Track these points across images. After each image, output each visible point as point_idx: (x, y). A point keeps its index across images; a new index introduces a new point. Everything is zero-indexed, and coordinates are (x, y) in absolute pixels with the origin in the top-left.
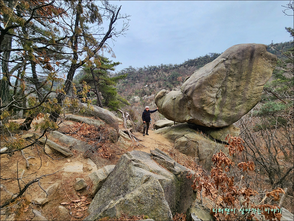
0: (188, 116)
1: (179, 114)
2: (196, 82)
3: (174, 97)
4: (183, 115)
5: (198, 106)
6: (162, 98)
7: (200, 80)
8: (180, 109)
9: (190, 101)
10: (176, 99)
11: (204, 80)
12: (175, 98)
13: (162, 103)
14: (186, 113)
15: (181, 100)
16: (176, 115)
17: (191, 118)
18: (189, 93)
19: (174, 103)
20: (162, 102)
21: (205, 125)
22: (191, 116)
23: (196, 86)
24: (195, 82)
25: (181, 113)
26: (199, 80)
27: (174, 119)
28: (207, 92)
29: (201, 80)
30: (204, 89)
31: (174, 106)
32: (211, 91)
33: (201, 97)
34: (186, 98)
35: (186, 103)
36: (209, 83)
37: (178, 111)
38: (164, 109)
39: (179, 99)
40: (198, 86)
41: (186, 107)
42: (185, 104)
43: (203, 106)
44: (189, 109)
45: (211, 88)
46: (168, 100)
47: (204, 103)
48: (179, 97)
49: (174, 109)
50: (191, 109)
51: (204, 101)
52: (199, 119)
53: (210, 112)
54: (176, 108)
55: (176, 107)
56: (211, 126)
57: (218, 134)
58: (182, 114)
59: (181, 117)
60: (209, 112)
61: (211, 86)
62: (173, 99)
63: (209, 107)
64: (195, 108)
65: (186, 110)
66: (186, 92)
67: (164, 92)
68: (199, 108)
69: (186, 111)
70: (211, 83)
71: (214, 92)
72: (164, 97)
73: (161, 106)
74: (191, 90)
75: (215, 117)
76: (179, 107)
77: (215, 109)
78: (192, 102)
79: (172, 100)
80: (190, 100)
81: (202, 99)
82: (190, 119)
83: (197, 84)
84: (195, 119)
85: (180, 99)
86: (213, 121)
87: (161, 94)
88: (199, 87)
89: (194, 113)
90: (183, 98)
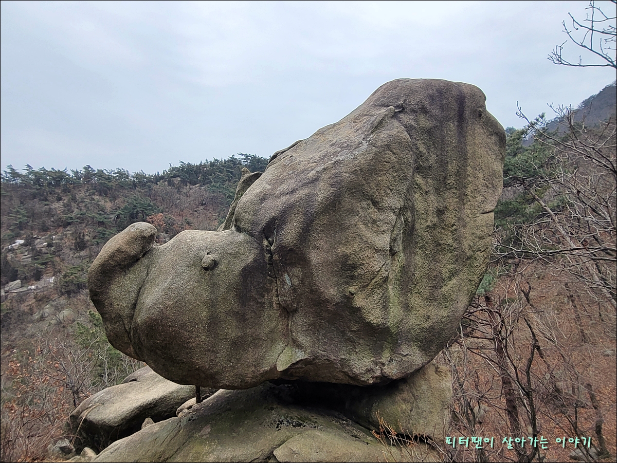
0: (280, 345)
1: (238, 345)
2: (314, 181)
3: (208, 259)
4: (256, 346)
5: (331, 292)
6: (136, 267)
7: (329, 176)
8: (242, 318)
9: (297, 271)
10: (222, 267)
11: (348, 175)
12: (215, 264)
13: (138, 294)
14: (272, 331)
15: (247, 272)
16: (223, 349)
17: (300, 355)
18: (289, 234)
19: (213, 286)
20: (135, 288)
21: (355, 378)
22: (300, 347)
23: (319, 198)
24: (309, 183)
25: (250, 339)
26: (324, 176)
27: (217, 373)
28: (362, 226)
29: (337, 175)
30: (352, 212)
31: (212, 304)
32: (374, 222)
33: (342, 250)
34: (271, 257)
35: (271, 282)
36: (366, 187)
37: (232, 331)
38: (153, 326)
39: (238, 266)
40: (327, 199)
41: (271, 303)
42: (268, 291)
43: (352, 289)
44: (287, 311)
45: (373, 213)
46: (179, 275)
47: (352, 277)
48: (236, 255)
49: (214, 322)
50: (296, 311)
51: (354, 267)
52: (333, 357)
53: (374, 316)
54: (227, 313)
55: (222, 308)
56: (377, 377)
57: (399, 409)
58: (256, 342)
59: (250, 356)
60: (372, 318)
61: (375, 203)
62: (206, 269)
63: (369, 296)
64: (318, 303)
65: (271, 320)
66: (271, 228)
67: (147, 234)
68: (337, 304)
69: (274, 324)
70: (371, 189)
71: (385, 228)
72: (145, 261)
73: (127, 311)
74: (300, 218)
75: (391, 334)
76: (236, 307)
77: (389, 302)
78: (308, 275)
79: (196, 271)
80: (293, 265)
81: (346, 257)
82: (297, 362)
83: (322, 192)
84: (317, 357)
85: (243, 265)
86: (386, 356)
87: (129, 243)
88: (333, 205)
89: (314, 328)
90: (255, 261)
